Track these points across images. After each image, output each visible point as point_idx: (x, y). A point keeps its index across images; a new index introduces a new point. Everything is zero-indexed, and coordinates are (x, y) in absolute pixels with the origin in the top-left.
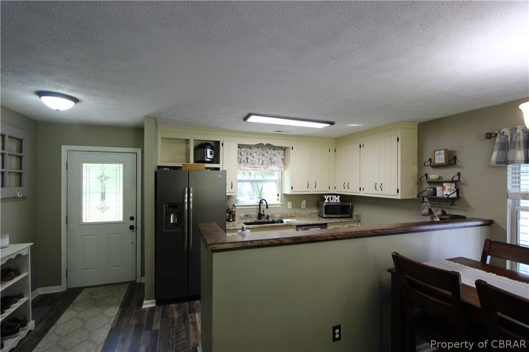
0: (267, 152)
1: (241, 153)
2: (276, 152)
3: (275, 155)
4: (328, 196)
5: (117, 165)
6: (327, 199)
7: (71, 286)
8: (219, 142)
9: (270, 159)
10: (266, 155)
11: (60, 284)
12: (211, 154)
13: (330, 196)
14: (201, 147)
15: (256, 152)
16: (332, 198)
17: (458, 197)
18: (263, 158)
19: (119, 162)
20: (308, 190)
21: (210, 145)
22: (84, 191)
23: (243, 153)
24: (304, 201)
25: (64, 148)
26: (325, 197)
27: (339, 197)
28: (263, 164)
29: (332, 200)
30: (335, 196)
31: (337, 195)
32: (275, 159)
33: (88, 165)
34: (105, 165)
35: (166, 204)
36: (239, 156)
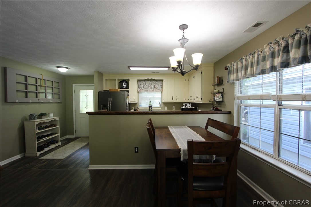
0: (153, 83)
1: (140, 84)
2: (157, 82)
3: (157, 84)
4: (185, 104)
5: (91, 91)
6: (184, 105)
7: (77, 136)
8: (128, 79)
9: (155, 86)
10: (153, 84)
11: (73, 135)
12: (125, 85)
13: (186, 104)
14: (121, 82)
15: (148, 83)
16: (187, 105)
17: (223, 101)
18: (152, 86)
19: (92, 90)
20: (173, 100)
21: (125, 81)
22: (80, 101)
23: (141, 84)
24: (174, 106)
25: (74, 85)
26: (183, 104)
27: (190, 104)
28: (151, 88)
29: (187, 106)
30: (189, 104)
31: (189, 103)
32: (157, 86)
33: (82, 91)
34: (87, 91)
35: (102, 105)
36: (139, 85)
